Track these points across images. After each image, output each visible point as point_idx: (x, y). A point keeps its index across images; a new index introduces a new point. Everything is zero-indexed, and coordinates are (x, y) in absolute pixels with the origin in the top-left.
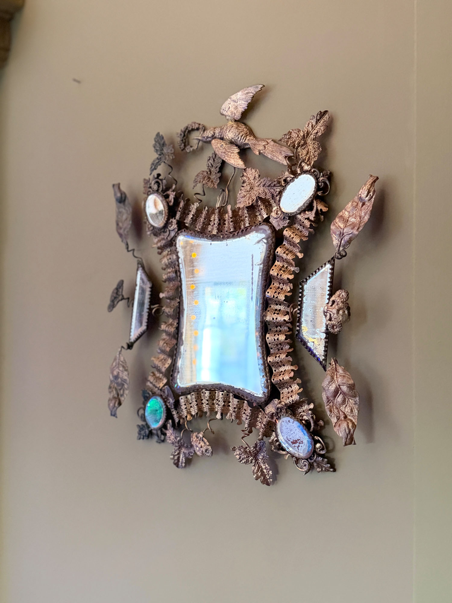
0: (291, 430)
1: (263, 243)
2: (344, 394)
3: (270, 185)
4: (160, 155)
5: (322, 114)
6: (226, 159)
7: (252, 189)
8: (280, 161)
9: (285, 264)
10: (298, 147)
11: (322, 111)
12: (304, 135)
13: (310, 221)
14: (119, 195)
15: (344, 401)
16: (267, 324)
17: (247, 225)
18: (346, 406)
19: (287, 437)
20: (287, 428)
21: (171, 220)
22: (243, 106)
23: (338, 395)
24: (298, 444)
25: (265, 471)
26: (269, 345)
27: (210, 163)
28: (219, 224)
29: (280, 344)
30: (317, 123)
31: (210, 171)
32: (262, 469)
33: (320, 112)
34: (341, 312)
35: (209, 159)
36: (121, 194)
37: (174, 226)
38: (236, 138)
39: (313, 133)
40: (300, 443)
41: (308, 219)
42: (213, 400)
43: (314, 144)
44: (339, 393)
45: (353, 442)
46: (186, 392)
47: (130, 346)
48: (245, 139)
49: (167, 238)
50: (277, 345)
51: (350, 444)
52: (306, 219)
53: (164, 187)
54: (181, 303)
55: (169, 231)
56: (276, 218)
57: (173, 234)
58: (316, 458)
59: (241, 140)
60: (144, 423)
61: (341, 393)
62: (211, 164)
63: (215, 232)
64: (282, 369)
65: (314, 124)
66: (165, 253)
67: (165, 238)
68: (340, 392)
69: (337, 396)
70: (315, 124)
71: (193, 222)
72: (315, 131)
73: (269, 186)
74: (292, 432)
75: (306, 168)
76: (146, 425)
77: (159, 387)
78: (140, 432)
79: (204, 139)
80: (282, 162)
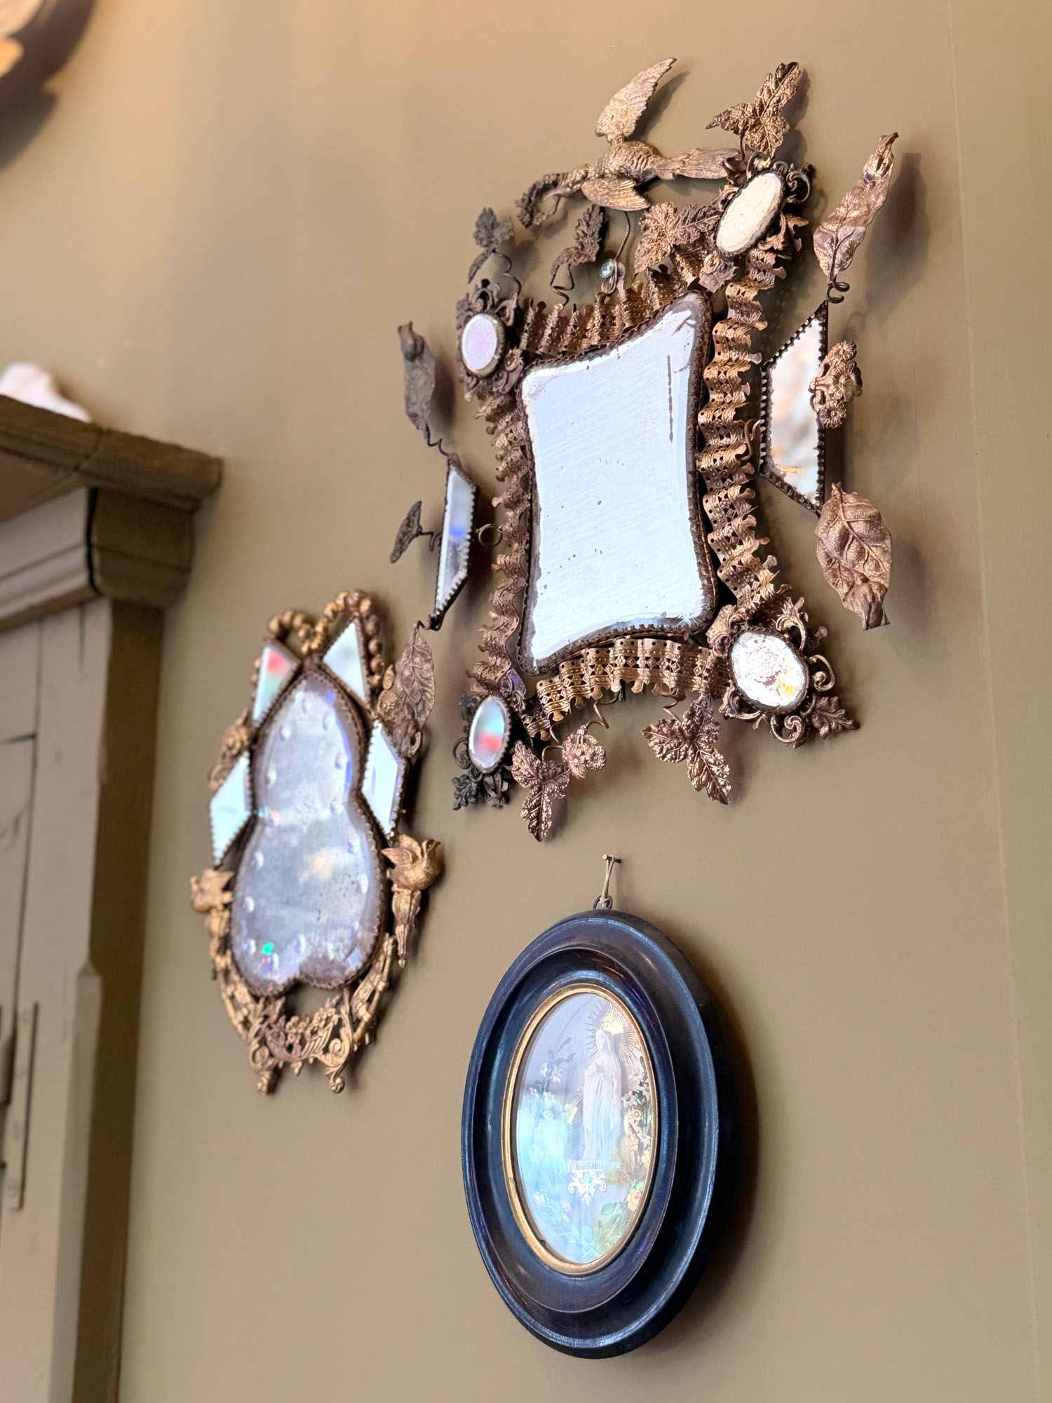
1: (689, 327)
2: (860, 538)
3: (696, 216)
4: (487, 246)
5: (787, 69)
6: (611, 204)
7: (663, 235)
8: (712, 174)
9: (734, 354)
10: (744, 130)
11: (787, 63)
12: (754, 111)
13: (776, 252)
14: (410, 342)
15: (861, 553)
16: (704, 476)
17: (657, 307)
18: (866, 561)
21: (510, 351)
22: (640, 108)
23: (849, 543)
25: (715, 769)
26: (710, 516)
27: (580, 233)
28: (603, 324)
29: (732, 506)
30: (777, 85)
31: (582, 244)
32: (709, 767)
33: (782, 64)
34: (842, 380)
35: (579, 225)
36: (415, 341)
37: (516, 362)
38: (629, 166)
39: (772, 102)
41: (772, 250)
42: (604, 666)
43: (774, 121)
44: (850, 540)
45: (883, 621)
46: (550, 666)
47: (436, 623)
48: (646, 164)
49: (504, 389)
51: (877, 624)
52: (766, 251)
53: (496, 300)
55: (508, 373)
56: (712, 273)
57: (514, 378)
58: (816, 702)
59: (639, 166)
60: (466, 772)
61: (854, 538)
62: (583, 232)
63: (595, 341)
65: (772, 87)
66: (502, 424)
67: (501, 389)
68: (851, 536)
69: (846, 547)
70: (774, 88)
71: (552, 342)
72: (775, 100)
73: (694, 220)
75: (763, 164)
76: (472, 771)
77: (496, 678)
78: (460, 790)
79: (568, 190)
80: (716, 174)
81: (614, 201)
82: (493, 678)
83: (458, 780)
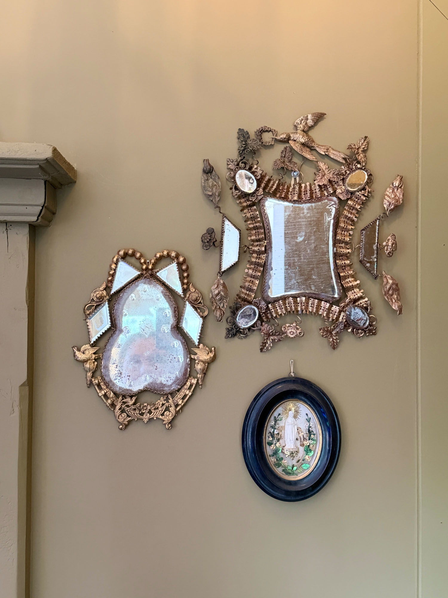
0: (357, 313)
1: (333, 207)
4: (243, 144)
5: (366, 138)
7: (325, 174)
8: (340, 160)
10: (356, 154)
11: (366, 136)
12: (358, 148)
13: (365, 196)
14: (208, 167)
15: (393, 293)
19: (354, 318)
20: (355, 313)
21: (259, 188)
22: (311, 124)
24: (361, 321)
27: (283, 155)
31: (284, 160)
35: (283, 152)
36: (211, 167)
37: (261, 192)
38: (308, 142)
40: (362, 320)
41: (364, 195)
42: (296, 303)
44: (391, 289)
46: (277, 300)
48: (313, 144)
49: (255, 200)
50: (343, 267)
54: (270, 243)
55: (257, 195)
56: (342, 193)
57: (260, 198)
59: (311, 144)
60: (233, 326)
63: (296, 198)
64: (348, 280)
65: (362, 142)
67: (253, 200)
69: (390, 291)
72: (363, 147)
73: (336, 174)
74: (358, 314)
75: (359, 166)
76: (235, 326)
77: (251, 299)
78: (229, 332)
79: (281, 139)
80: (342, 161)
81: (305, 154)
82: (250, 299)
83: (228, 329)
